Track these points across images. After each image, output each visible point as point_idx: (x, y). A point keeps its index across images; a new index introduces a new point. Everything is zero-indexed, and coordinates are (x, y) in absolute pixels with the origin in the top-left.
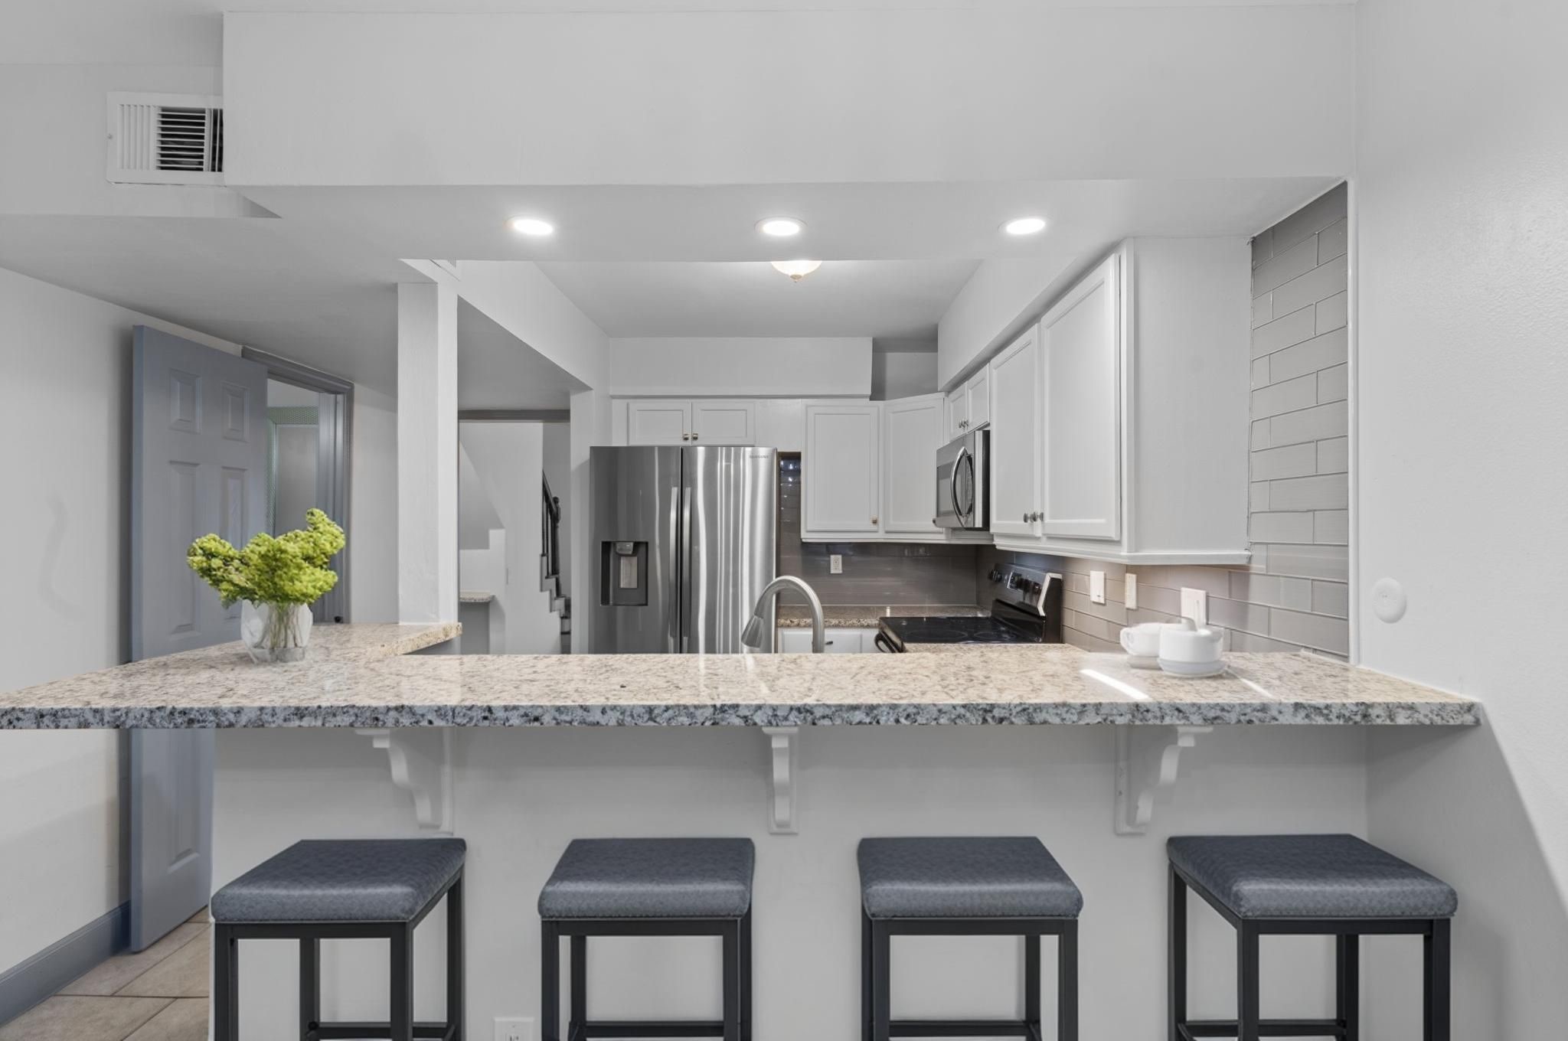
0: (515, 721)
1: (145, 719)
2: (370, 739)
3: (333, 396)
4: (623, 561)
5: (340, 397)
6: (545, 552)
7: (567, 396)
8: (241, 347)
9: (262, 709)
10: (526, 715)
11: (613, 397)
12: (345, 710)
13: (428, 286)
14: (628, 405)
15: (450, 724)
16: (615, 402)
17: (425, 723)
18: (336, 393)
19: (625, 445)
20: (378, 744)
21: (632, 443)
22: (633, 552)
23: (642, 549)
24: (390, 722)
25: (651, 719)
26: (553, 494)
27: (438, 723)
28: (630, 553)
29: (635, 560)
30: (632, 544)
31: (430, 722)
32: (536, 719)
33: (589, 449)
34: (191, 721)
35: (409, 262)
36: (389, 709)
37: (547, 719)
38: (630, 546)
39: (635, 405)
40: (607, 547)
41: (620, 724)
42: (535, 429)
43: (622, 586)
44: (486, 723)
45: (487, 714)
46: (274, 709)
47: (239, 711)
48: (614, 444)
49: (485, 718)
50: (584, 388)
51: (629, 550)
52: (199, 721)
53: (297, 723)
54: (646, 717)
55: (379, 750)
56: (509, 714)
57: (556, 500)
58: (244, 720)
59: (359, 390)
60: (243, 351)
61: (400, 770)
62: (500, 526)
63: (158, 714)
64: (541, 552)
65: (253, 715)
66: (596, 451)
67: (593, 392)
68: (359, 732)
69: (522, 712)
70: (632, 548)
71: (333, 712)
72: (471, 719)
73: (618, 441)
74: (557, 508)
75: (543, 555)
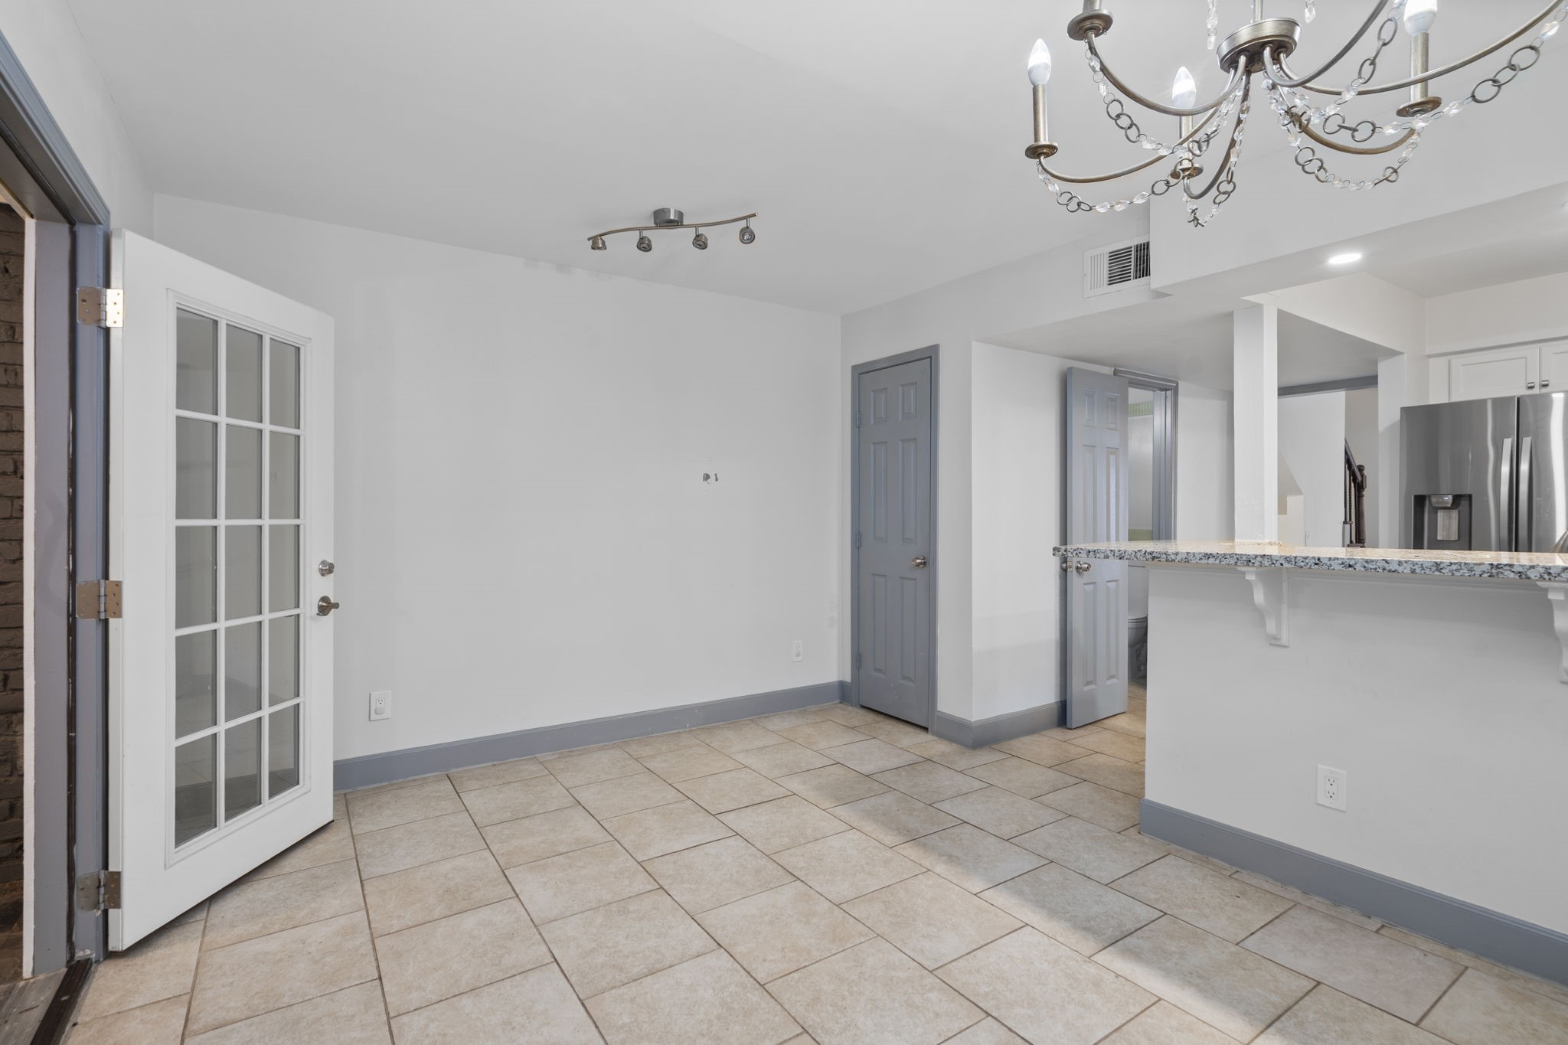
0: (1337, 567)
1: (1132, 556)
2: (1244, 573)
3: (1164, 392)
4: (1440, 514)
5: (1169, 393)
6: (1348, 520)
7: (1375, 363)
8: (1113, 369)
9: (1188, 553)
10: (1343, 563)
11: (1430, 356)
12: (1231, 556)
13: (1258, 308)
14: (1449, 361)
15: (1293, 566)
16: (1431, 360)
17: (1278, 564)
18: (1166, 390)
19: (1447, 401)
20: (1248, 577)
21: (1455, 399)
22: (1452, 505)
23: (1464, 503)
24: (1257, 564)
25: (1437, 570)
26: (1357, 461)
27: (1286, 565)
28: (1449, 505)
29: (1455, 514)
30: (1451, 497)
31: (1282, 565)
32: (1350, 566)
33: (1399, 410)
34: (1154, 558)
35: (1247, 298)
36: (1256, 556)
37: (1358, 567)
38: (1449, 499)
39: (1456, 361)
40: (1420, 501)
41: (1413, 572)
42: (1338, 398)
43: (1439, 538)
44: (1316, 566)
45: (1317, 562)
46: (1194, 554)
47: (1177, 554)
48: (1432, 401)
49: (1316, 564)
50: (1392, 353)
51: (1448, 503)
52: (1157, 558)
53: (1206, 561)
54: (1434, 569)
55: (1248, 580)
56: (1332, 563)
57: (1361, 468)
58: (1179, 558)
59: (1183, 386)
60: (1114, 371)
61: (1259, 596)
62: (1299, 492)
63: (1139, 553)
64: (1344, 520)
65: (1184, 556)
66: (1408, 412)
67: (1405, 355)
68: (1239, 568)
69: (1340, 562)
70: (1451, 501)
71: (1224, 556)
72: (1307, 564)
73: (1437, 398)
74: (1362, 476)
75: (1345, 522)
